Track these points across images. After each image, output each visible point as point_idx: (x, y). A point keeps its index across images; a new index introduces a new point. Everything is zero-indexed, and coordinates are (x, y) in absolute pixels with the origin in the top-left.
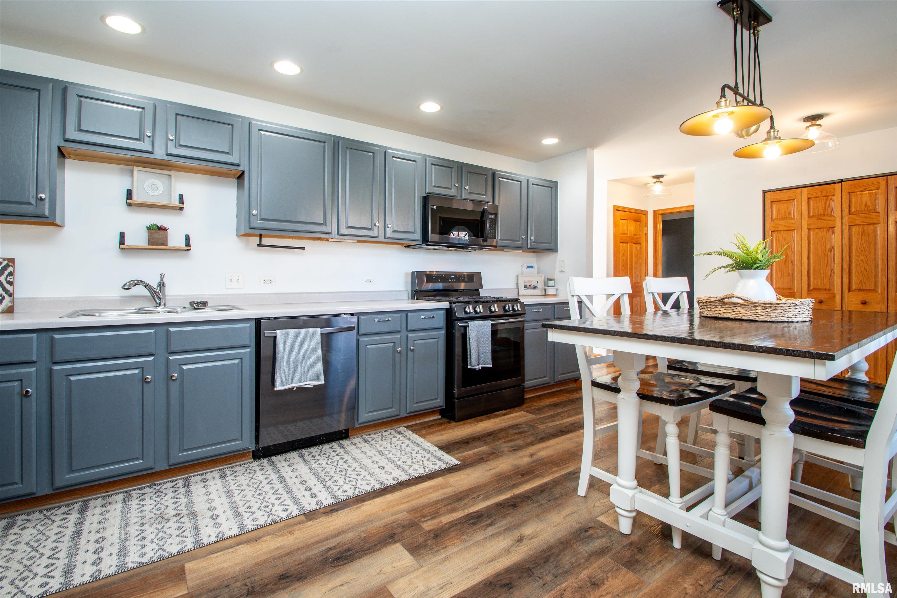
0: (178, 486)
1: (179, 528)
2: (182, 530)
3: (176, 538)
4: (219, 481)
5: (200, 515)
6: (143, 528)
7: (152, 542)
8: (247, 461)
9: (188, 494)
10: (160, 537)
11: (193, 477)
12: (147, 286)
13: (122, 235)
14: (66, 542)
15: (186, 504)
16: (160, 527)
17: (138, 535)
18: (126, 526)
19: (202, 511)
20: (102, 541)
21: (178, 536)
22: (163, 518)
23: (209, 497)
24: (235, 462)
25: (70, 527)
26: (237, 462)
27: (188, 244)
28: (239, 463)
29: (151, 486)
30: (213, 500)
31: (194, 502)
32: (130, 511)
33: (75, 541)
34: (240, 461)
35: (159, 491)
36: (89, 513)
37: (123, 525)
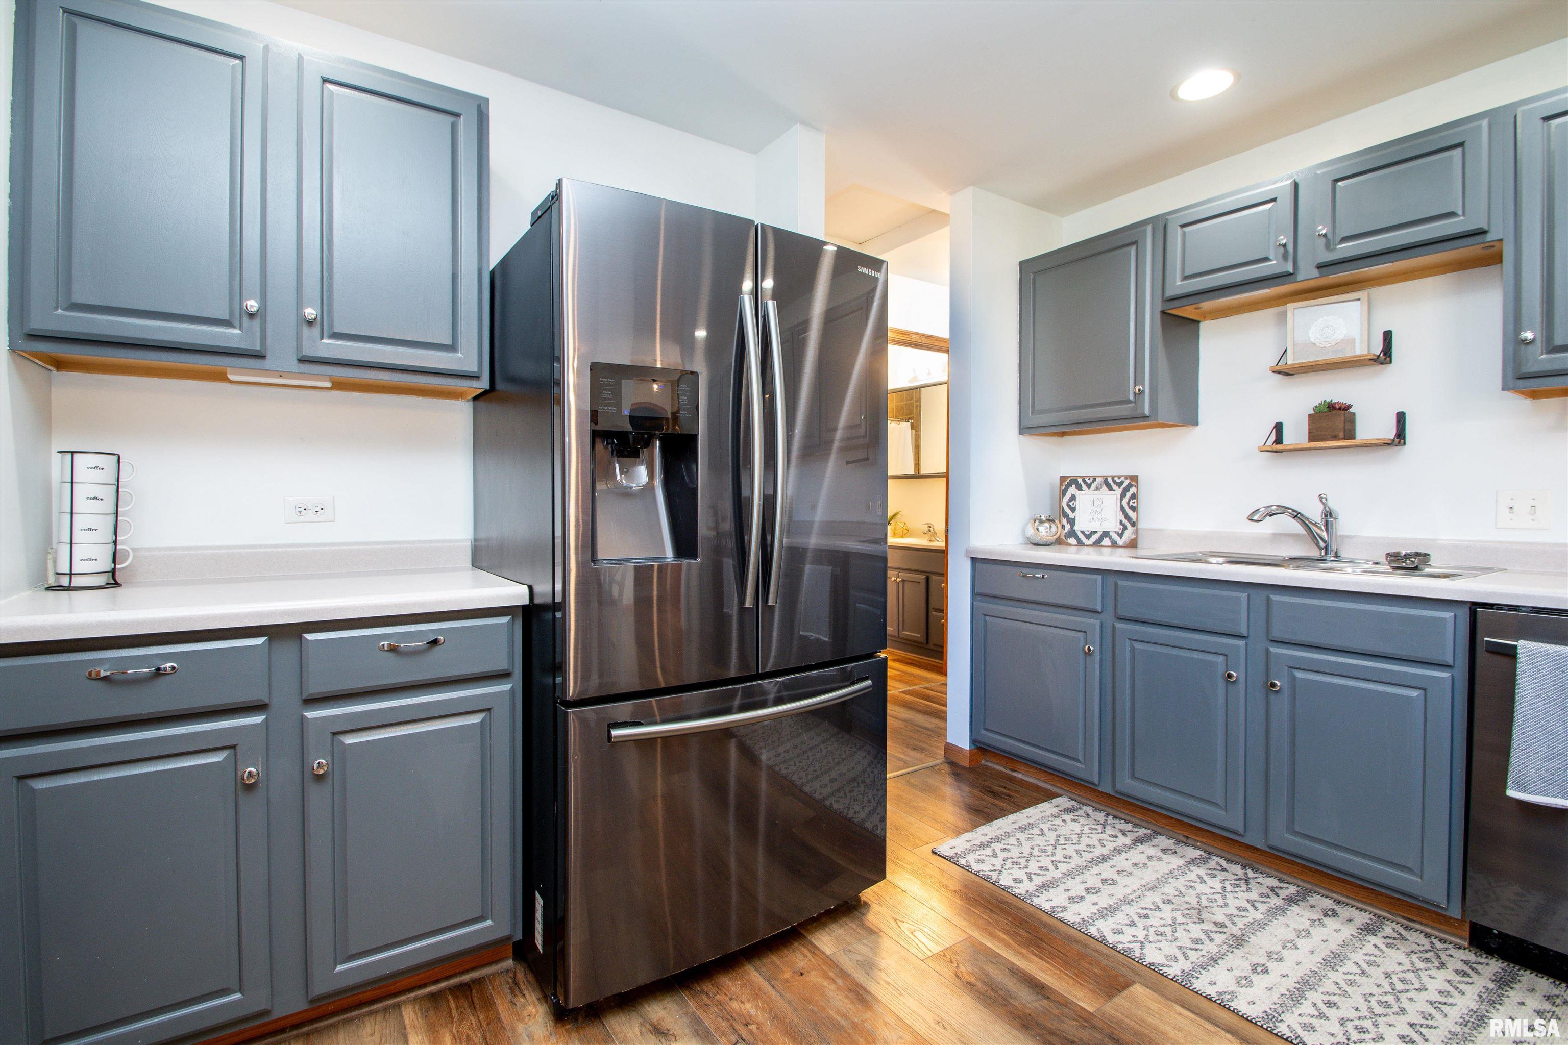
0: (1280, 892)
1: (1197, 941)
2: (1197, 945)
3: (1175, 947)
4: (1348, 931)
5: (1246, 950)
6: (1161, 905)
7: (1146, 928)
8: (1452, 939)
9: (1280, 911)
10: (1162, 931)
11: (1319, 896)
12: (1297, 516)
13: (1279, 427)
14: (1083, 859)
15: (1253, 921)
16: (1180, 919)
17: (1146, 909)
18: (1151, 889)
19: (1258, 947)
20: (1110, 884)
21: (1180, 948)
22: (1199, 914)
23: (1297, 940)
24: (1421, 924)
25: (1107, 847)
26: (1426, 925)
27: (1401, 435)
28: (1428, 930)
29: (1245, 867)
30: (1296, 948)
31: (1267, 928)
32: (1178, 877)
33: (1090, 864)
34: (1433, 928)
35: (1246, 880)
36: (1140, 847)
37: (1150, 885)
